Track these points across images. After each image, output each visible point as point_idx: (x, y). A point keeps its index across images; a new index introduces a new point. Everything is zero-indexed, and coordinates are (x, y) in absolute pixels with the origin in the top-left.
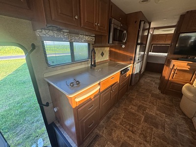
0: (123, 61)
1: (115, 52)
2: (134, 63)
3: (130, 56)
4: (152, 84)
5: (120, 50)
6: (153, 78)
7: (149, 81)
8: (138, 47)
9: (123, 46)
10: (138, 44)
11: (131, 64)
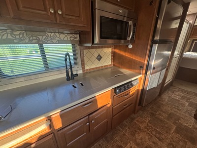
0: (130, 68)
1: (119, 54)
2: (146, 73)
3: (140, 62)
4: (183, 105)
5: (125, 51)
6: (187, 92)
7: (178, 98)
8: (156, 47)
9: (130, 46)
10: (154, 42)
11: (140, 74)
